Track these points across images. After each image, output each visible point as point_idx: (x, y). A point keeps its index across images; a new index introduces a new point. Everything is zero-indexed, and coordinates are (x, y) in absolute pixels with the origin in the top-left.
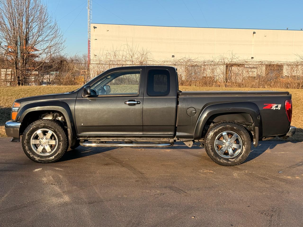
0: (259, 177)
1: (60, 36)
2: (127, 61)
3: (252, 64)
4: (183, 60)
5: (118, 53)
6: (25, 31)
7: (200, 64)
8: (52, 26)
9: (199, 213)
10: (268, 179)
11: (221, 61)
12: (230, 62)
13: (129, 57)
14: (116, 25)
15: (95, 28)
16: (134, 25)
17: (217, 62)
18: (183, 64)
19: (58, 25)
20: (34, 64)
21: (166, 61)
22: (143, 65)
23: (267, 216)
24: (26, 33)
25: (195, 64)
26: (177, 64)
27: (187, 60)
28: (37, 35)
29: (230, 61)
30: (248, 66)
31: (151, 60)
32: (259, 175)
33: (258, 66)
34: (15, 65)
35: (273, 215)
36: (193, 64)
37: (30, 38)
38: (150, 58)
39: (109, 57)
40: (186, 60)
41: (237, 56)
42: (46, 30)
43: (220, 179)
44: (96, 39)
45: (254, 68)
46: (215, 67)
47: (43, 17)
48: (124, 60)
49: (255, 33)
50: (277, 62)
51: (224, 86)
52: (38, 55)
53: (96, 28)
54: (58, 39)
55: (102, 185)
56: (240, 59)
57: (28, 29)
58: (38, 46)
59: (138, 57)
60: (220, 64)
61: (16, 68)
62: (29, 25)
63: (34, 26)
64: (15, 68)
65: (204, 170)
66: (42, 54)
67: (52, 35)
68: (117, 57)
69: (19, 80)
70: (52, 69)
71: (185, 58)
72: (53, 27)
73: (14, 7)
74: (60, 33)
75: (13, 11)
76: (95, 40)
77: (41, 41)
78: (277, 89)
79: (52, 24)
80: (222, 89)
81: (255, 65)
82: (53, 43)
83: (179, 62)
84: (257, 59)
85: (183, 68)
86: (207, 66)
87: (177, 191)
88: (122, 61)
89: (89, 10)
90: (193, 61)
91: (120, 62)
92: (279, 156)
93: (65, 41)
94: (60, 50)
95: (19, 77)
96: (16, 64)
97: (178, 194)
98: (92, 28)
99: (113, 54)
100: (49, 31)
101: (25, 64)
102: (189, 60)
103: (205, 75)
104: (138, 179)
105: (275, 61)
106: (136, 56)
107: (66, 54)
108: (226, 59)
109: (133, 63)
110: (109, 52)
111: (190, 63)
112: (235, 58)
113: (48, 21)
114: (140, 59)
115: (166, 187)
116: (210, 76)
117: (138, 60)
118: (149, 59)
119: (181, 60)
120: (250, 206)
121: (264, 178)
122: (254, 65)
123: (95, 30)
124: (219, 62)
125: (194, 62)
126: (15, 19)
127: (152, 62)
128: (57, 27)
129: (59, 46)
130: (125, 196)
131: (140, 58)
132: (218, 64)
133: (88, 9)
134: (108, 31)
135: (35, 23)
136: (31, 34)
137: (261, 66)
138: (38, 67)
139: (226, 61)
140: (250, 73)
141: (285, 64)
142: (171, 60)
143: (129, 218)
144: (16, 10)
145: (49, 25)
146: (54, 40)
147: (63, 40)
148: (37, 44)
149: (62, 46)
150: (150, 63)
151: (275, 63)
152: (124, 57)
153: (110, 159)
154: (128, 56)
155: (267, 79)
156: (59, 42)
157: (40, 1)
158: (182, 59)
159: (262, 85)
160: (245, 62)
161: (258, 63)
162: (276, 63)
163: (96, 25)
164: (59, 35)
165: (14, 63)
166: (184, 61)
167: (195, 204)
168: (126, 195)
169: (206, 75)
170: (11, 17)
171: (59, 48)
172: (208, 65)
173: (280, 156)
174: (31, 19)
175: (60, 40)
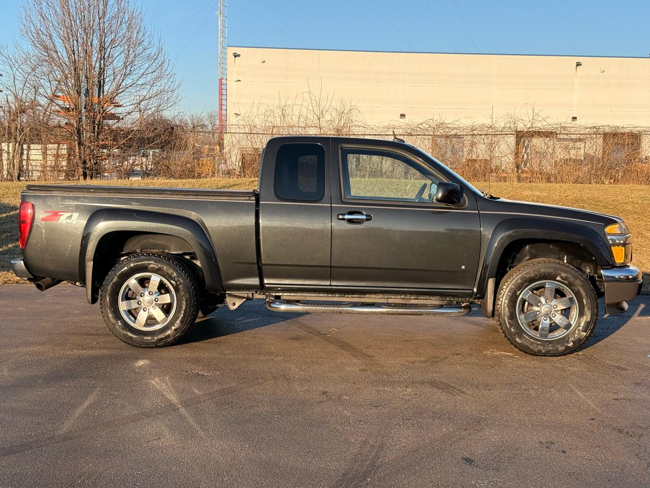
0: (608, 365)
1: (169, 76)
2: (309, 127)
3: (577, 133)
4: (426, 124)
5: (291, 110)
6: (98, 65)
7: (465, 134)
8: (152, 55)
9: (495, 429)
10: (626, 370)
11: (509, 126)
12: (529, 128)
13: (312, 119)
14: (281, 50)
15: (236, 56)
16: (320, 50)
17: (500, 129)
18: (427, 133)
19: (165, 53)
20: (116, 135)
21: (392, 127)
22: (343, 135)
23: (631, 436)
24: (98, 68)
25: (453, 132)
26: (414, 134)
27: (436, 123)
28: (122, 74)
29: (528, 126)
30: (566, 137)
31: (360, 124)
32: (608, 362)
33: (588, 136)
34: (76, 137)
35: (642, 434)
36: (449, 134)
37: (107, 80)
38: (356, 121)
39: (271, 119)
40: (433, 125)
41: (543, 115)
42: (140, 62)
43: (528, 367)
44: (239, 80)
45: (580, 140)
46: (496, 139)
47: (134, 36)
48: (303, 126)
49: (581, 65)
50: (630, 129)
51: (515, 179)
52: (125, 114)
53: (239, 56)
54: (166, 81)
55: (296, 377)
56: (550, 121)
57: (104, 61)
58: (124, 97)
59: (332, 119)
60: (507, 133)
61: (79, 144)
62: (105, 53)
63: (115, 56)
64: (76, 143)
65: (494, 352)
66: (131, 114)
67: (152, 72)
68: (288, 119)
69: (85, 168)
70: (154, 145)
71: (431, 121)
72: (155, 57)
73: (75, 14)
74: (169, 70)
75: (73, 23)
76: (237, 81)
77: (130, 86)
78: (631, 185)
79: (153, 51)
80: (512, 187)
81: (582, 134)
82: (155, 89)
83: (420, 130)
84: (588, 120)
85: (426, 142)
86: (478, 136)
87: (446, 389)
88: (298, 127)
89: (220, 18)
90: (449, 126)
91: (295, 129)
92: (644, 324)
93: (179, 86)
94: (171, 104)
95: (85, 162)
96: (79, 133)
97: (450, 395)
98: (230, 57)
99: (280, 113)
100: (147, 65)
101: (98, 134)
102: (440, 125)
103: (474, 157)
104: (363, 367)
105: (625, 126)
106: (328, 117)
107: (182, 114)
108: (521, 121)
109: (322, 130)
110: (272, 109)
111: (442, 131)
112: (540, 119)
113: (145, 43)
114: (337, 122)
115: (422, 383)
116: (484, 158)
117: (331, 126)
118: (356, 123)
119: (424, 125)
120: (595, 420)
121: (619, 368)
122: (580, 134)
123: (236, 60)
124: (504, 128)
125: (450, 128)
126: (77, 41)
127: (362, 128)
128: (163, 56)
129: (168, 96)
130: (345, 397)
131: (337, 120)
132: (502, 133)
133: (219, 16)
134: (264, 62)
135: (119, 47)
136: (109, 72)
137: (594, 136)
138: (124, 141)
139: (521, 127)
140: (573, 152)
141: (646, 133)
142: (403, 124)
143: (361, 436)
144: (78, 21)
145: (147, 53)
146: (158, 84)
147: (177, 84)
148: (123, 92)
149: (174, 95)
150: (357, 131)
151: (626, 130)
152: (302, 119)
153: (299, 328)
154: (310, 116)
155: (608, 165)
156: (166, 88)
157: (128, 2)
158: (425, 122)
159: (598, 177)
160: (561, 127)
161: (589, 130)
162: (628, 131)
163: (238, 50)
164: (167, 73)
165: (76, 132)
166: (430, 127)
167: (486, 414)
168: (346, 395)
169: (477, 157)
170: (69, 35)
171: (168, 99)
172: (481, 135)
173: (647, 324)
174: (108, 40)
175: (170, 83)
